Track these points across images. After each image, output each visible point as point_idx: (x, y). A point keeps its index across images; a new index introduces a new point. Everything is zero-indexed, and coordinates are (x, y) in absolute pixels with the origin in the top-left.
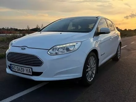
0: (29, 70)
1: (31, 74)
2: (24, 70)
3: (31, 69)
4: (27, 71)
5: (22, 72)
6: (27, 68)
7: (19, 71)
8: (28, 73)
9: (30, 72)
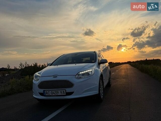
0: (63, 91)
1: (65, 94)
2: (58, 93)
3: (65, 91)
4: (61, 93)
5: (57, 95)
6: (61, 91)
7: (54, 94)
8: (62, 94)
9: (64, 93)
